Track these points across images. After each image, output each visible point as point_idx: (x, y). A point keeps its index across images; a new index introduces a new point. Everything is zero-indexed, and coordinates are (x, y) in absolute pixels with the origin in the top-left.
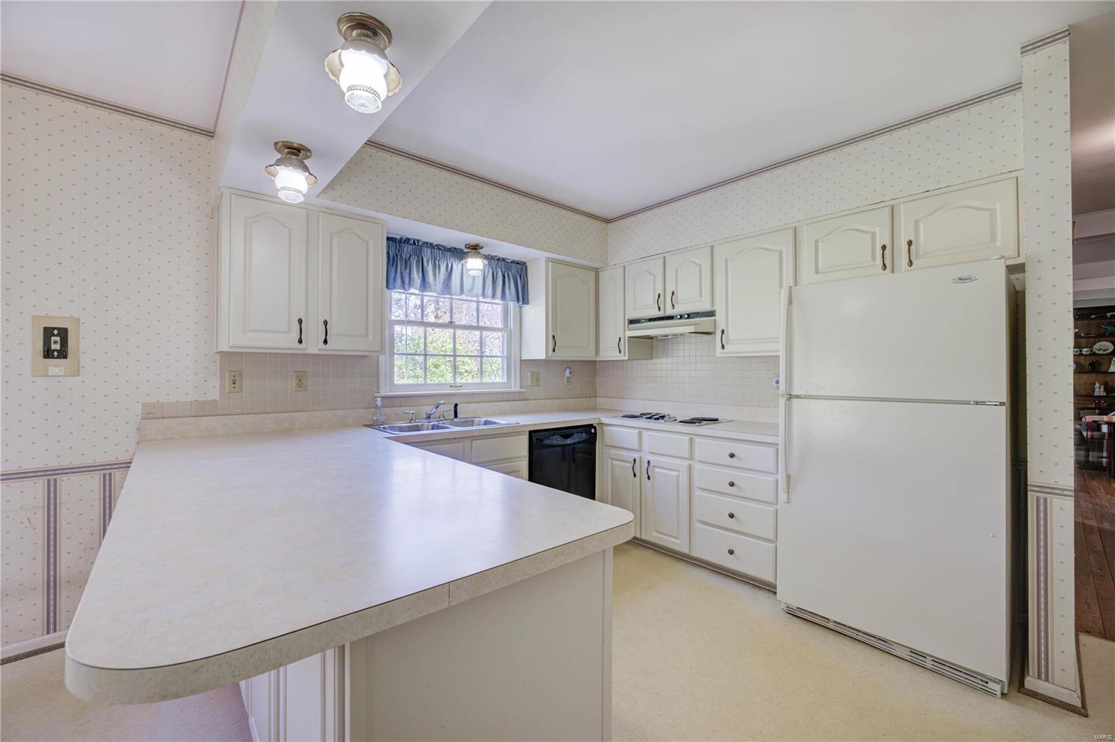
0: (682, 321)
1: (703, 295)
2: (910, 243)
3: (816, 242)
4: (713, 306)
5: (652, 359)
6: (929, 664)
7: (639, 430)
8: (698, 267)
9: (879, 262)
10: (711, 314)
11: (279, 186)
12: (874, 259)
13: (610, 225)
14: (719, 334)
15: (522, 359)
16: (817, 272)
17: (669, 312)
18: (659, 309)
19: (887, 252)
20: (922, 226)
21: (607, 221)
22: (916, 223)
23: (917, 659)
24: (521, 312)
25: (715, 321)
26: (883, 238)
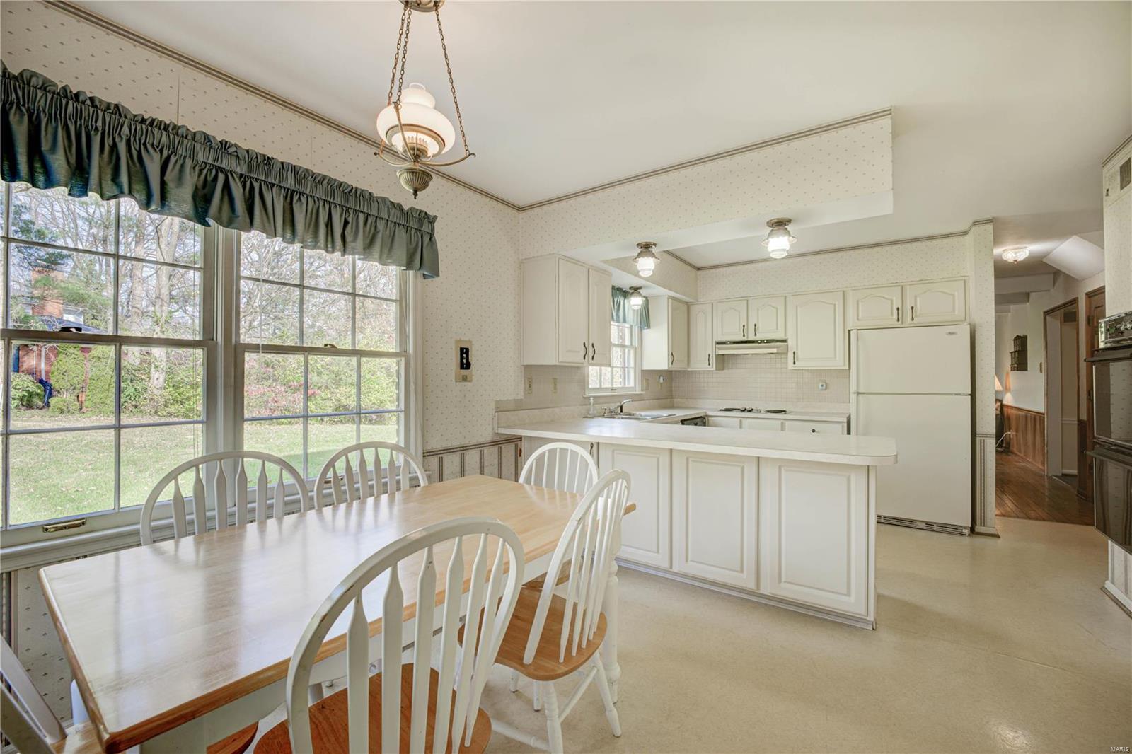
0: (762, 344)
1: (779, 328)
2: (912, 308)
3: (858, 302)
4: (785, 335)
5: (723, 370)
6: (935, 528)
7: (739, 419)
8: (775, 310)
9: (895, 317)
10: (785, 341)
11: (639, 269)
12: (892, 314)
13: (700, 272)
14: (790, 355)
15: (644, 369)
16: (858, 319)
17: (751, 338)
18: (744, 336)
19: (900, 311)
20: (918, 299)
21: (698, 269)
22: (916, 297)
23: (929, 526)
24: (641, 333)
25: (787, 346)
26: (897, 304)
